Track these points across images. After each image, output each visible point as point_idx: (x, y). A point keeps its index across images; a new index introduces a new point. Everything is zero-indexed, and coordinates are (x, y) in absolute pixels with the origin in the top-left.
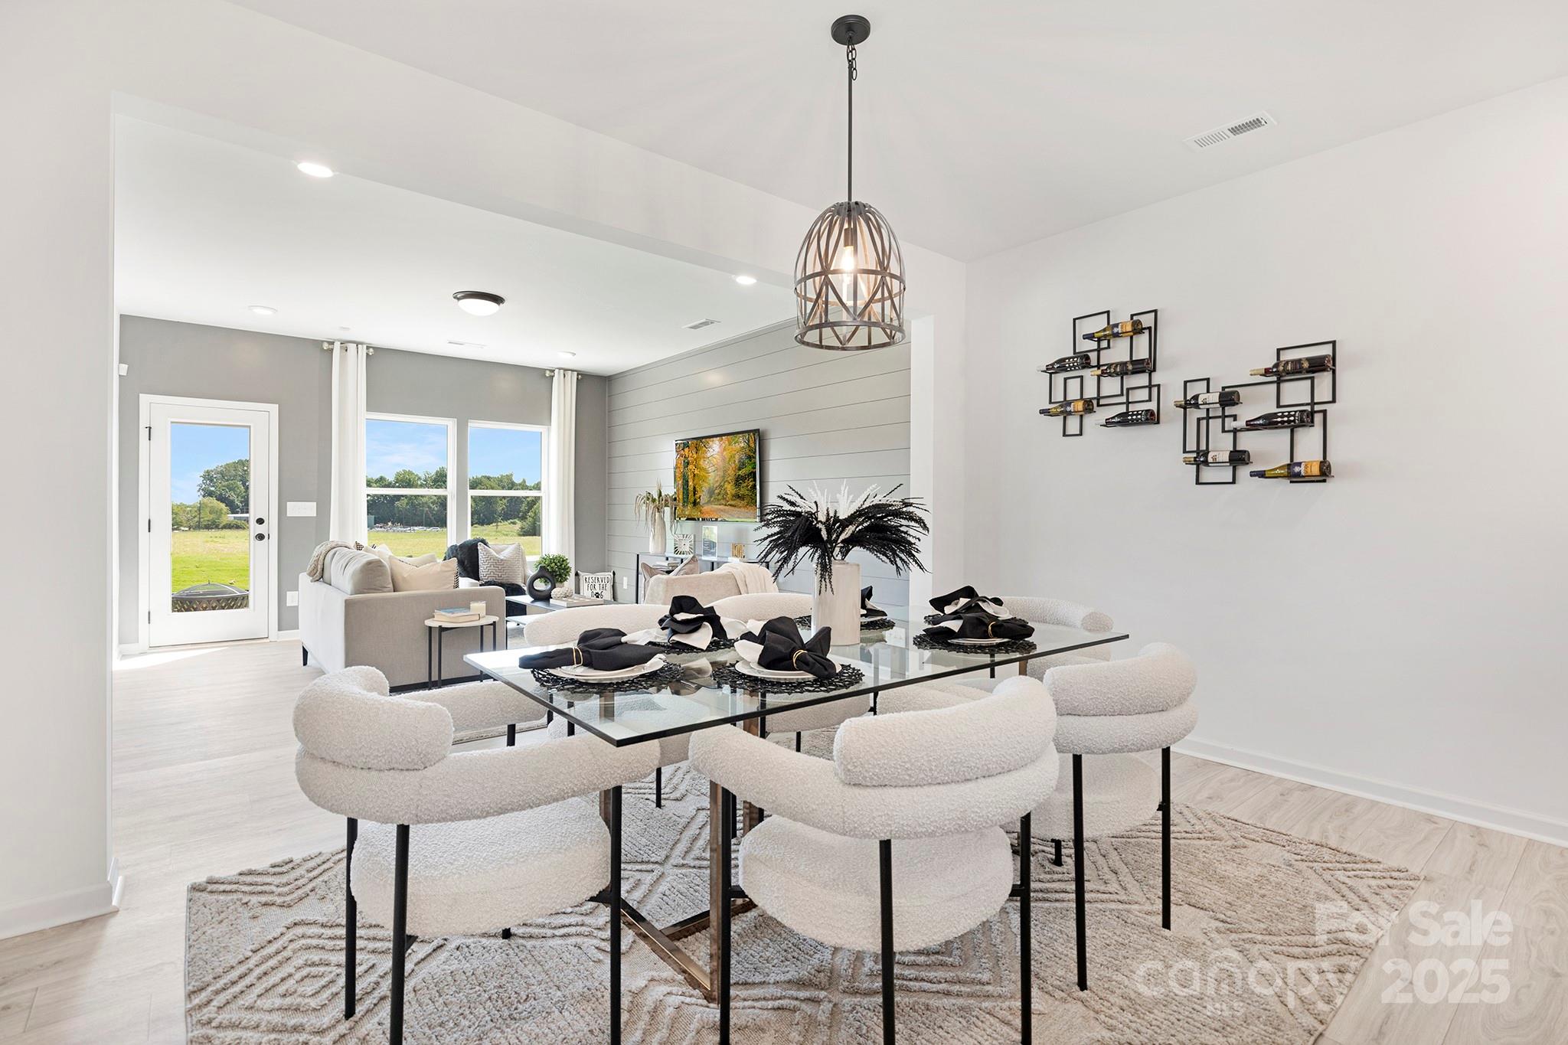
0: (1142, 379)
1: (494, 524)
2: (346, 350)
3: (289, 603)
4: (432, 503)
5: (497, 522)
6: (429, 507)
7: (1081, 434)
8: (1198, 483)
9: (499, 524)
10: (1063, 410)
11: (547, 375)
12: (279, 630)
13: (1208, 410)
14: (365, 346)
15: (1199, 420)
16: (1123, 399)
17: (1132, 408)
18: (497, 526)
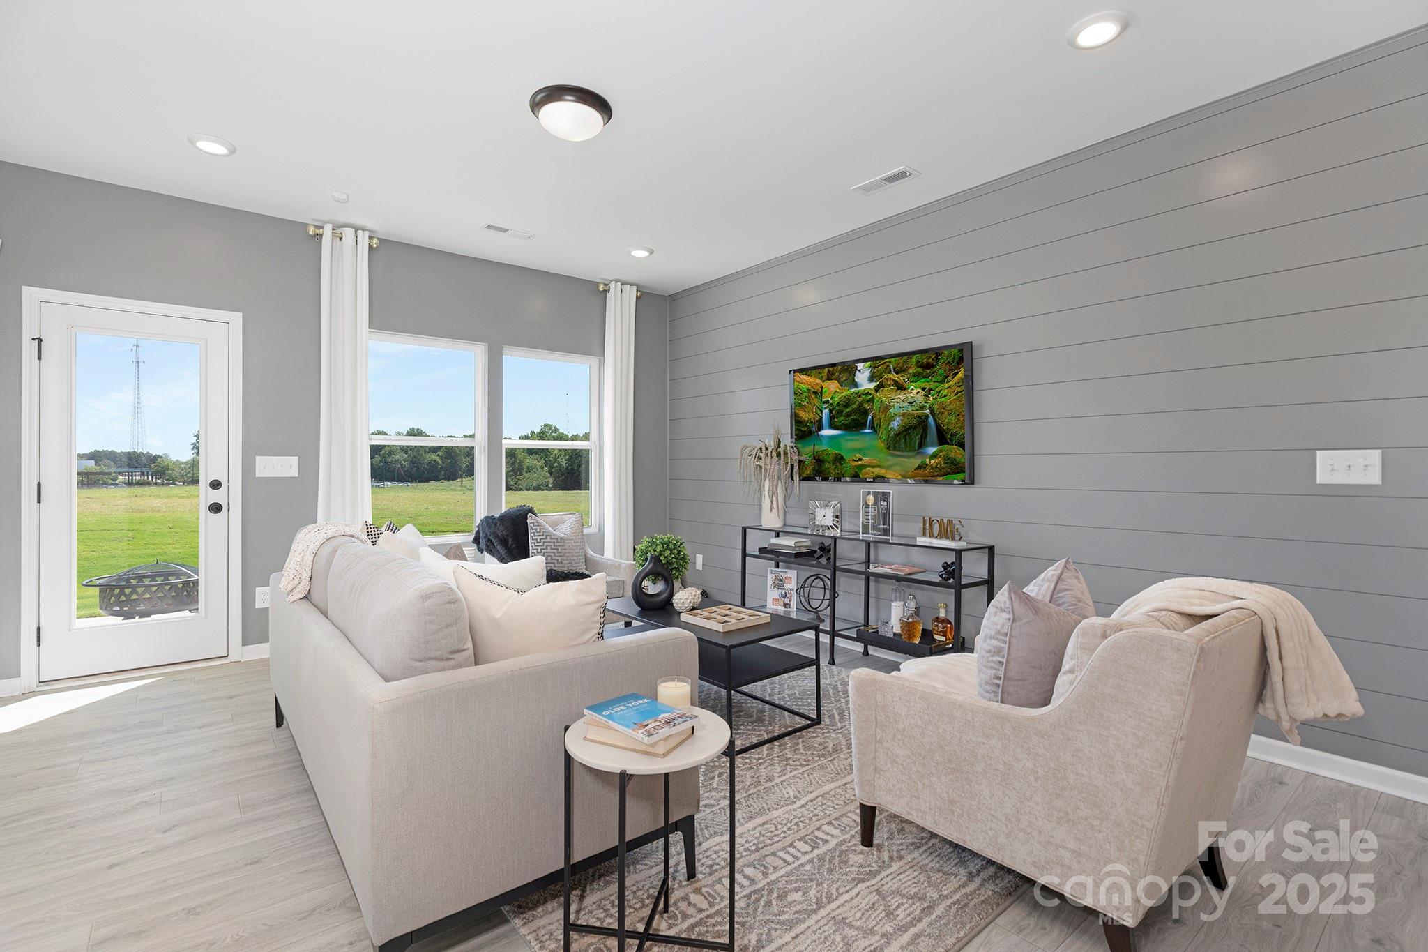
1: (459, 480)
2: (341, 239)
3: (259, 604)
4: (403, 460)
5: (461, 477)
6: (401, 464)
9: (464, 479)
11: (601, 289)
12: (244, 644)
14: (367, 233)
18: (462, 481)
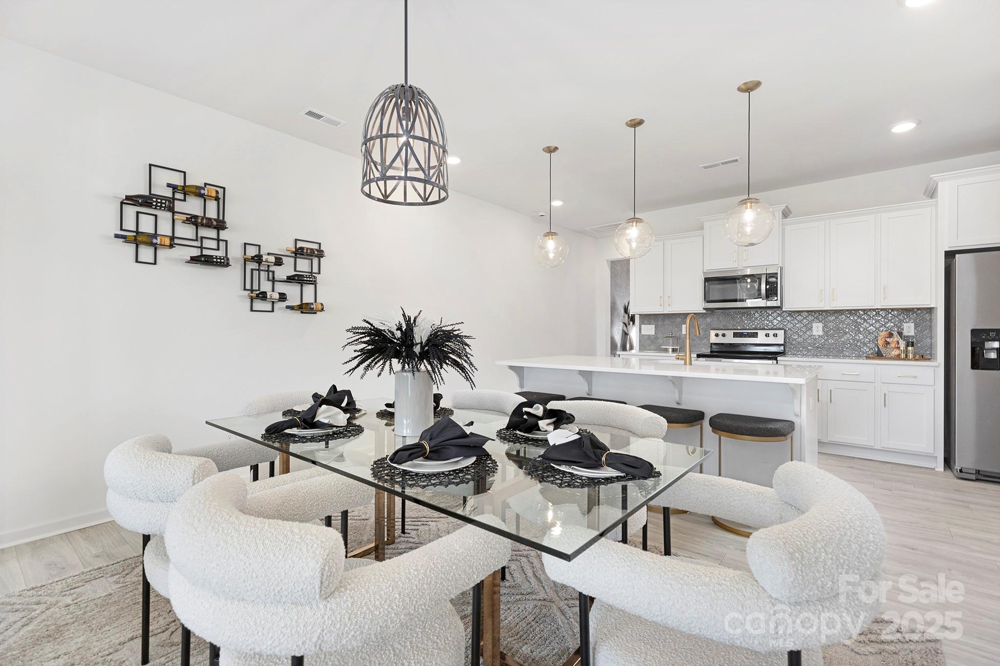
0: (212, 233)
7: (155, 263)
8: (252, 310)
10: (138, 239)
13: (268, 266)
15: (252, 270)
16: (198, 244)
17: (205, 252)
